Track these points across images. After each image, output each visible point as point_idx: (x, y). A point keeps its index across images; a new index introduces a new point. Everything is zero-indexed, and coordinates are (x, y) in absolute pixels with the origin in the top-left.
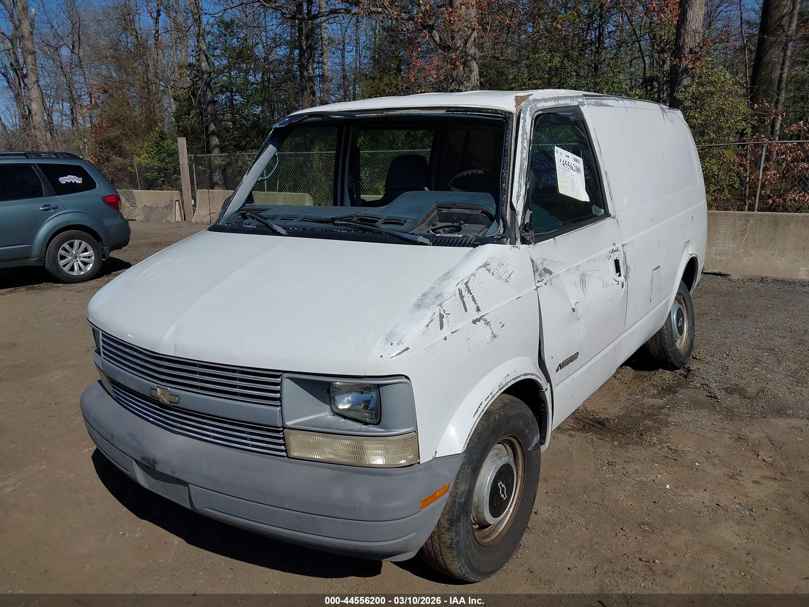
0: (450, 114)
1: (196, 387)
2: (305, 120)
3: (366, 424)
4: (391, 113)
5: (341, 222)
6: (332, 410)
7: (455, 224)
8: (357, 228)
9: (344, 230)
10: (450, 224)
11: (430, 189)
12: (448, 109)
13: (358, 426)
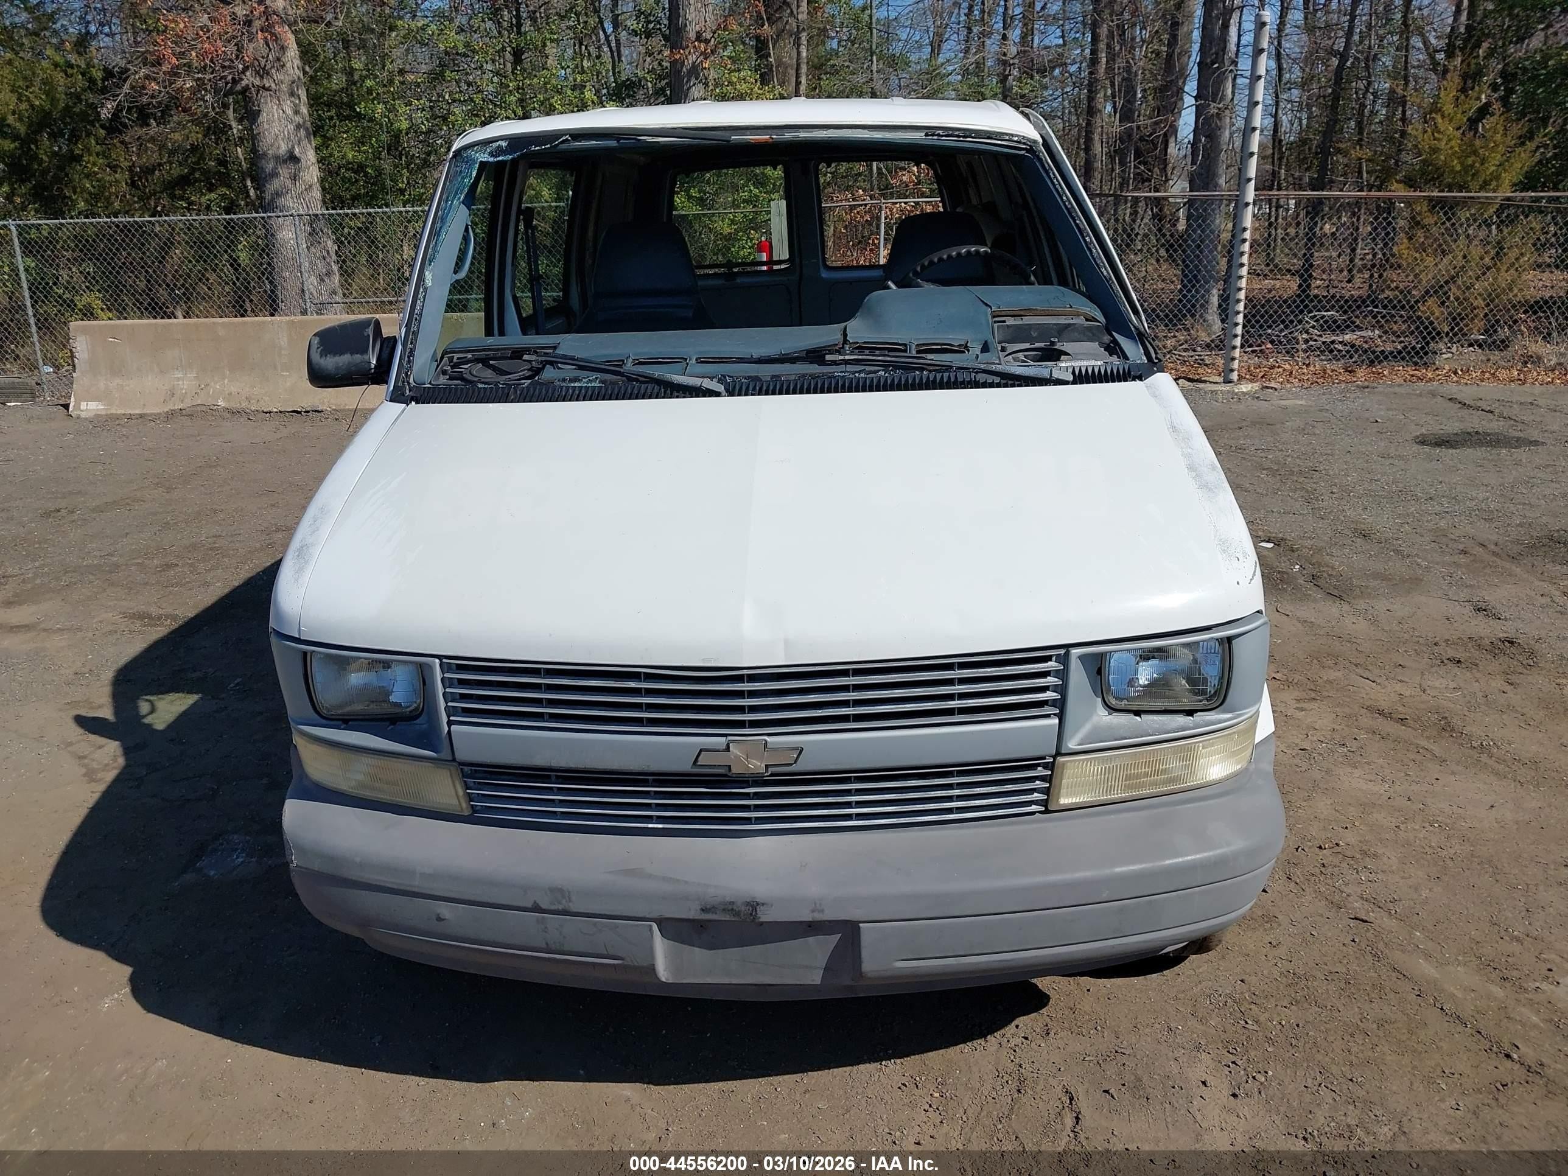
0: (933, 141)
1: (845, 718)
2: (564, 146)
3: (1190, 713)
4: (803, 134)
5: (841, 358)
6: (1106, 705)
7: (1037, 345)
8: (890, 366)
9: (859, 372)
10: (1027, 346)
11: (900, 285)
12: (930, 130)
13: (1181, 720)
